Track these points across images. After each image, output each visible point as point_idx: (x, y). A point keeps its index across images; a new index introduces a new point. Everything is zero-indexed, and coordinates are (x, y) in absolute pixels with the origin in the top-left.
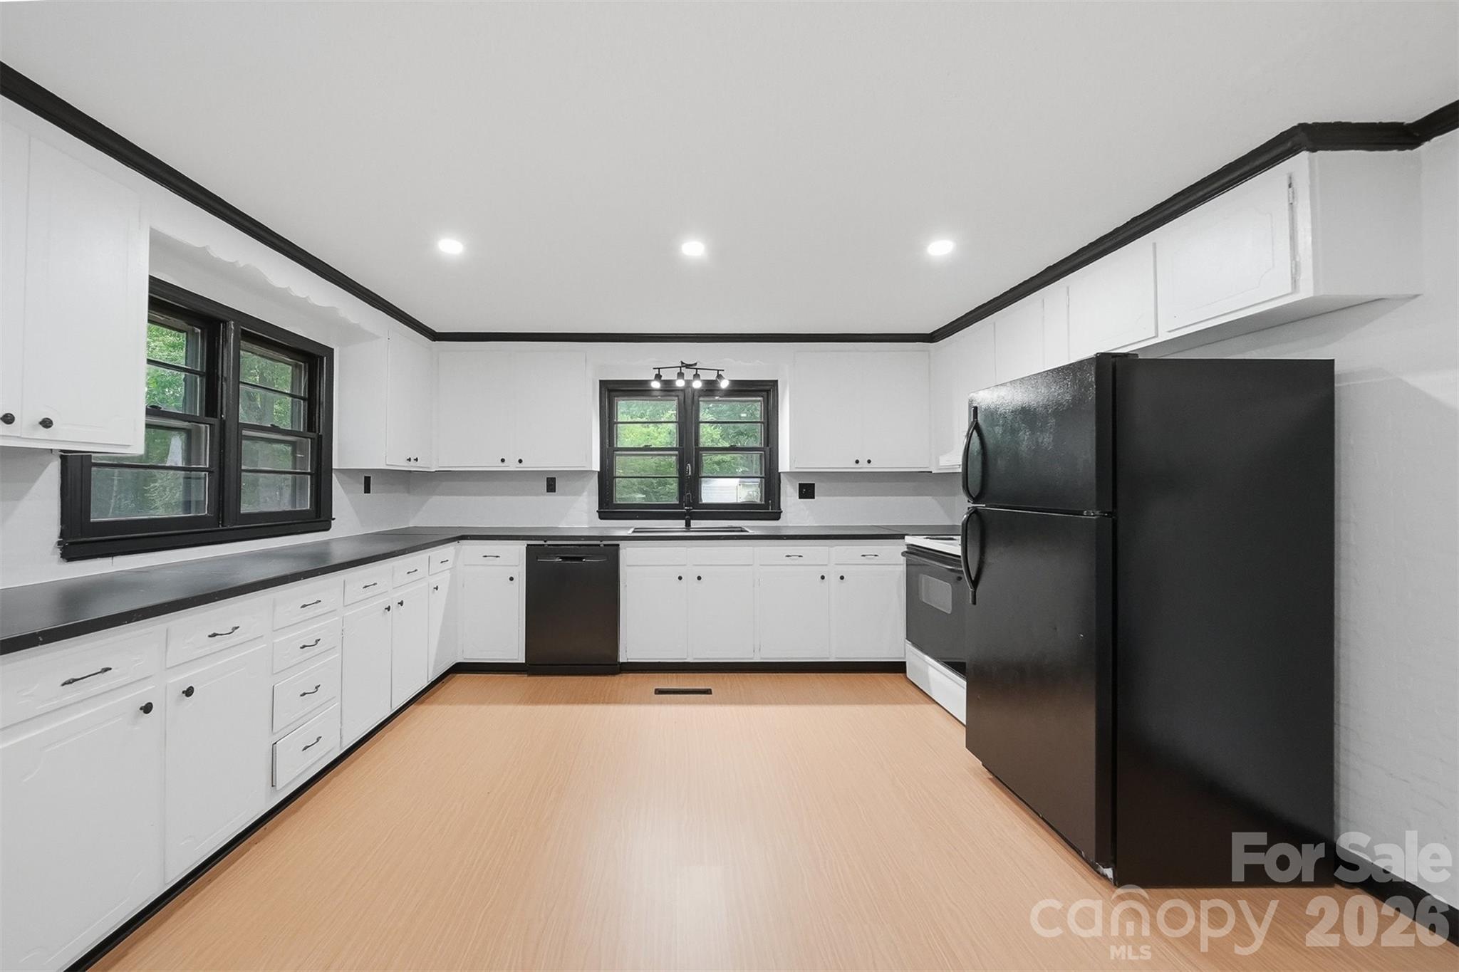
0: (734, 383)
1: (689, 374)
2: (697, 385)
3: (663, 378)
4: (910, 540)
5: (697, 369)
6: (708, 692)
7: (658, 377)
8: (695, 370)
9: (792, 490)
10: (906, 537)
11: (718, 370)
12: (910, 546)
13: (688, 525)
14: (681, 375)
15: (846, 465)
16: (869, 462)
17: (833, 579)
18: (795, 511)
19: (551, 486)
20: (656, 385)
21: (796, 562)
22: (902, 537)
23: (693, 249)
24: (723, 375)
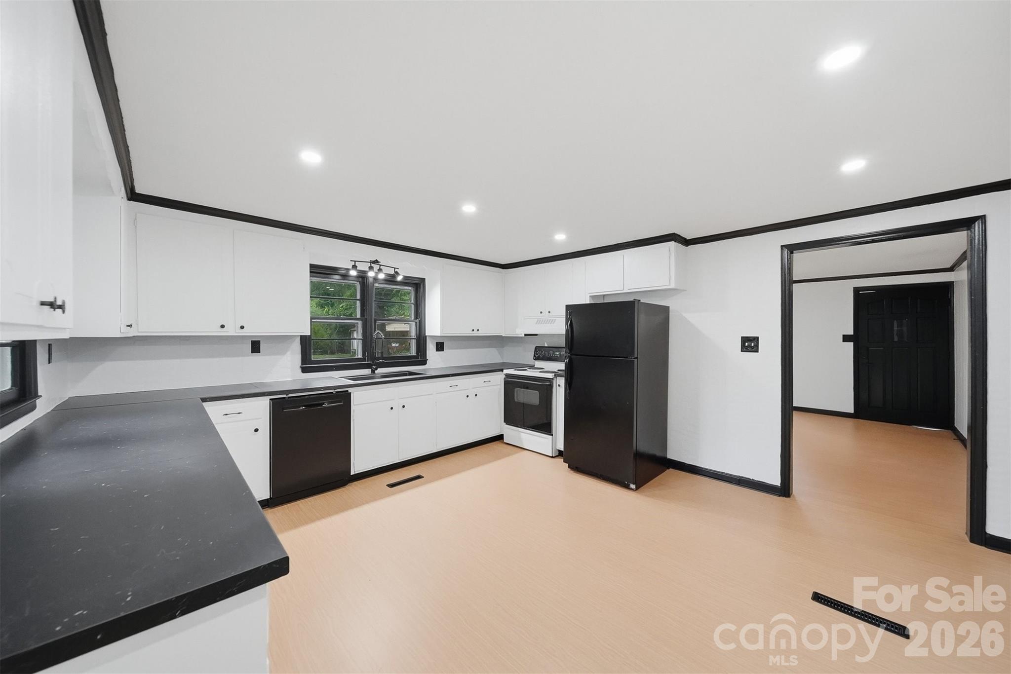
0: (405, 278)
1: (376, 267)
2: (381, 276)
3: (358, 269)
4: (506, 371)
5: (380, 265)
6: (419, 477)
7: (354, 267)
8: (379, 266)
9: (432, 346)
10: (504, 370)
11: (395, 268)
12: (507, 375)
13: (373, 372)
14: (371, 268)
15: (466, 331)
16: (478, 330)
17: (472, 396)
18: (435, 360)
19: (256, 347)
20: (353, 273)
21: (456, 390)
22: (502, 370)
23: (469, 208)
24: (398, 272)
